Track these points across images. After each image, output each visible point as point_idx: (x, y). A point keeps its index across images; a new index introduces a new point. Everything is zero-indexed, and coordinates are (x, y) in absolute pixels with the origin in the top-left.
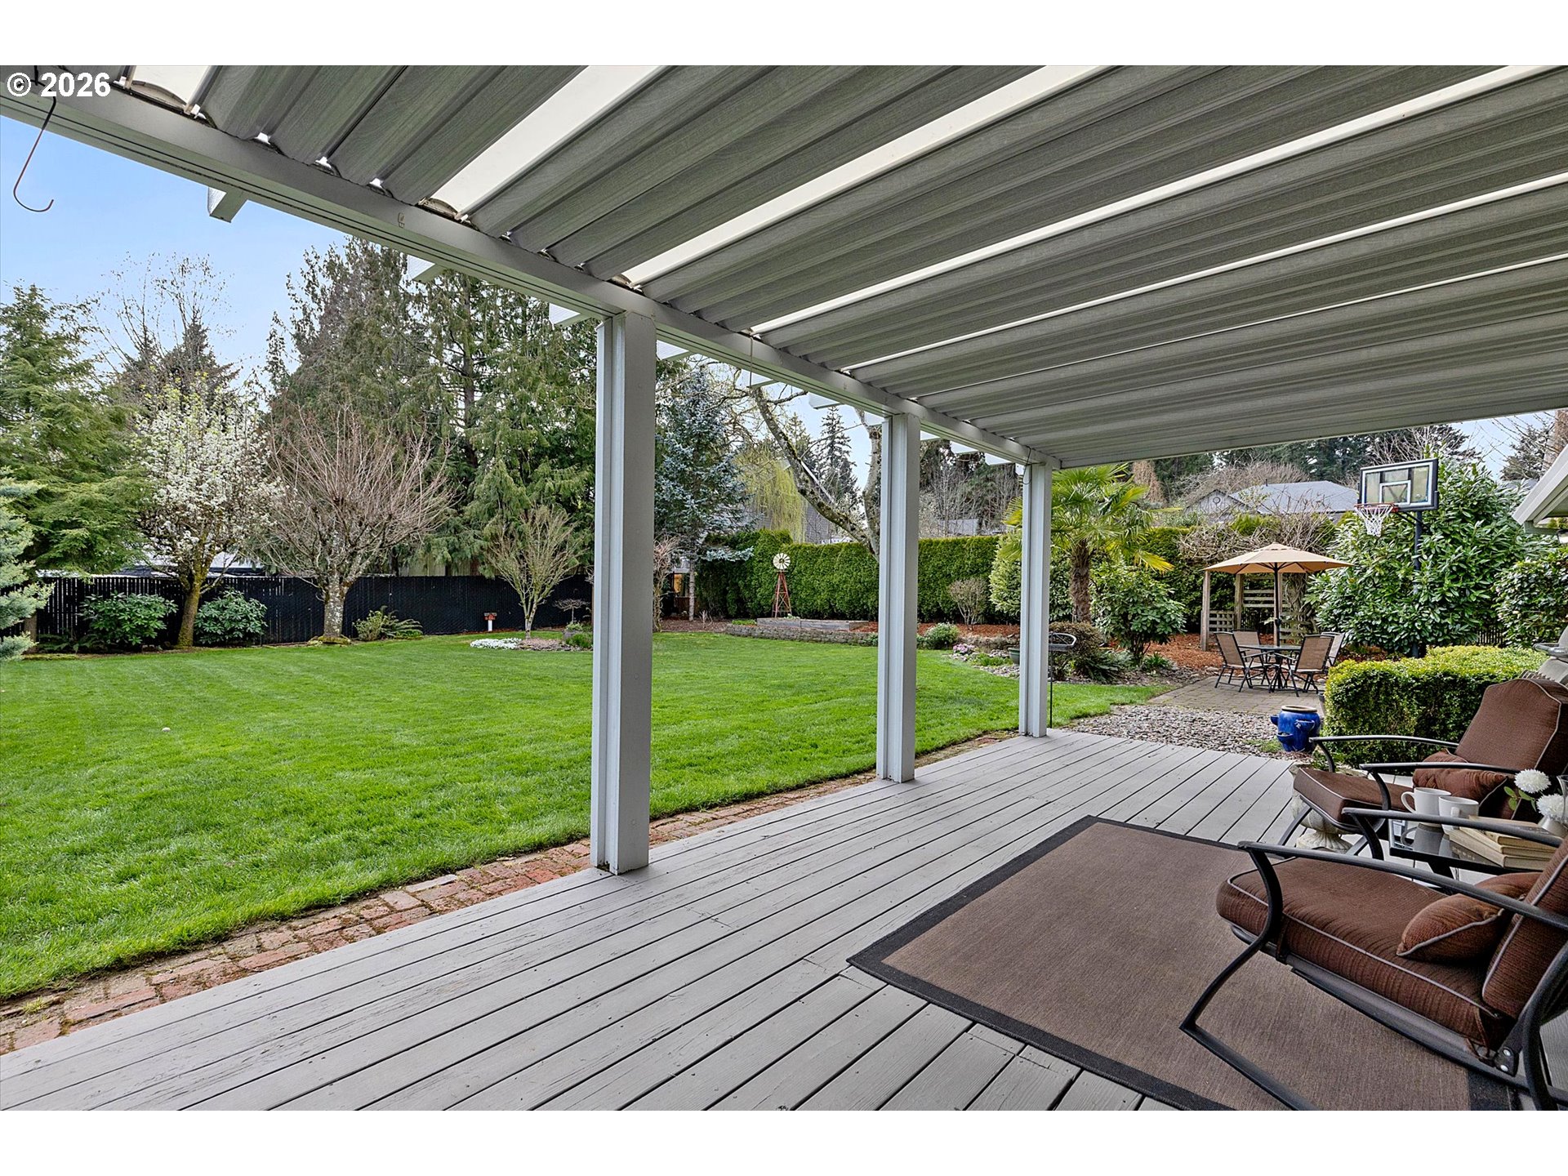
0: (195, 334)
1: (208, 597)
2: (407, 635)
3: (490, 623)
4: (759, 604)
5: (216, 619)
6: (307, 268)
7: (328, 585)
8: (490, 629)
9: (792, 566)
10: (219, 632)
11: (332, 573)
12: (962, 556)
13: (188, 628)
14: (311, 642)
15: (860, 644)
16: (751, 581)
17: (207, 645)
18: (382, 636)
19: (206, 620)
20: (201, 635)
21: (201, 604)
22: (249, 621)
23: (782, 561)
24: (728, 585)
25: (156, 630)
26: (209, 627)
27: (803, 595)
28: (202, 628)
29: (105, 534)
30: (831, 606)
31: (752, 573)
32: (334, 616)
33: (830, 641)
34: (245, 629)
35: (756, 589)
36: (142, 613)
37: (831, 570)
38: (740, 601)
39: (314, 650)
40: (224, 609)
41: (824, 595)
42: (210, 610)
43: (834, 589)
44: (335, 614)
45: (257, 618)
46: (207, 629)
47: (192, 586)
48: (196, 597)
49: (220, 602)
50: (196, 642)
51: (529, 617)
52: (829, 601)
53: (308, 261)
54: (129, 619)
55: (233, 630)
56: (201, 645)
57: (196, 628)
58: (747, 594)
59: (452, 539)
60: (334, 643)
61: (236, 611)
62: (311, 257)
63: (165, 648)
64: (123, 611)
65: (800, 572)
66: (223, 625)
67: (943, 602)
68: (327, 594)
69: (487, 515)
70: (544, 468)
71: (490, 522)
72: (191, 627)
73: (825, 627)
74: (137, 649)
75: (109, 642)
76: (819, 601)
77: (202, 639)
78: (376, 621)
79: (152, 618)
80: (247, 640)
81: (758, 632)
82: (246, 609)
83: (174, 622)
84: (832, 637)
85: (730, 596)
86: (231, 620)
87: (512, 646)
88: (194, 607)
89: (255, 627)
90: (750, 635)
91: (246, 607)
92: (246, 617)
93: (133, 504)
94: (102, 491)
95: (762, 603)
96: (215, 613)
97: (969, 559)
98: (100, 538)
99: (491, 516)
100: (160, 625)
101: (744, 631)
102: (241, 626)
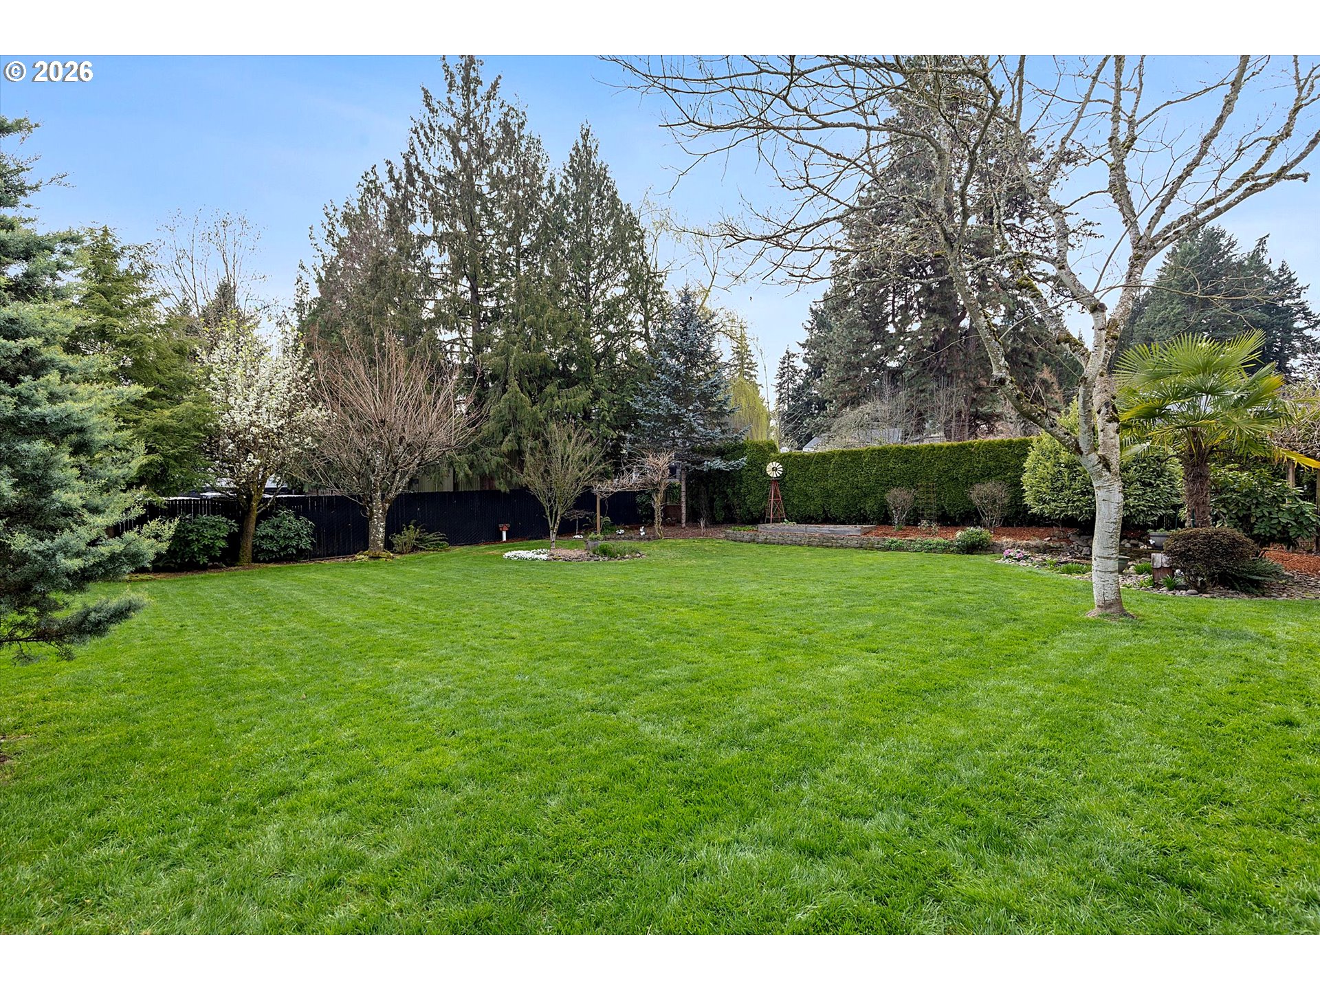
0: (226, 292)
1: (264, 516)
2: (437, 547)
3: (504, 534)
4: (749, 510)
5: (272, 537)
6: (326, 220)
7: (371, 502)
8: (504, 539)
9: (783, 475)
10: (275, 549)
11: (375, 491)
12: (970, 460)
13: (248, 545)
14: (358, 557)
15: (877, 549)
16: (740, 489)
17: (264, 561)
18: (415, 549)
19: (263, 538)
20: (258, 552)
21: (258, 523)
22: (300, 538)
23: (774, 469)
24: (715, 493)
25: (220, 548)
26: (266, 545)
27: (796, 501)
28: (260, 546)
29: (176, 458)
30: (824, 511)
31: (741, 482)
32: (378, 532)
33: (842, 546)
34: (298, 545)
35: (745, 496)
36: (208, 533)
37: (825, 477)
38: (728, 508)
39: (361, 565)
40: (278, 527)
41: (818, 501)
42: (266, 529)
43: (828, 495)
44: (379, 531)
45: (308, 535)
46: (265, 547)
47: (250, 506)
48: (254, 516)
49: (275, 520)
50: (255, 560)
51: (554, 527)
52: (823, 506)
53: (327, 214)
54: (197, 540)
55: (287, 547)
56: (259, 561)
57: (254, 546)
58: (736, 501)
59: (472, 456)
60: (379, 558)
61: (290, 529)
62: (330, 210)
63: (228, 565)
64: (192, 531)
65: (791, 479)
66: (278, 542)
67: (949, 505)
68: (371, 511)
69: (501, 434)
70: (550, 389)
71: (506, 439)
72: (250, 544)
73: (833, 532)
74: (204, 568)
75: (179, 561)
76: (813, 507)
77: (262, 557)
78: (410, 534)
79: (218, 538)
80: (300, 556)
81: (761, 538)
82: (296, 527)
83: (235, 540)
84: (844, 542)
85: (718, 503)
86: (285, 538)
87: (544, 557)
88: (252, 525)
89: (306, 544)
90: (754, 541)
91: (297, 524)
92: (298, 535)
93: (199, 429)
94: (171, 417)
95: (752, 509)
96: (270, 531)
97: (979, 462)
98: (172, 462)
99: (506, 435)
100: (223, 544)
101: (747, 537)
102: (295, 543)
